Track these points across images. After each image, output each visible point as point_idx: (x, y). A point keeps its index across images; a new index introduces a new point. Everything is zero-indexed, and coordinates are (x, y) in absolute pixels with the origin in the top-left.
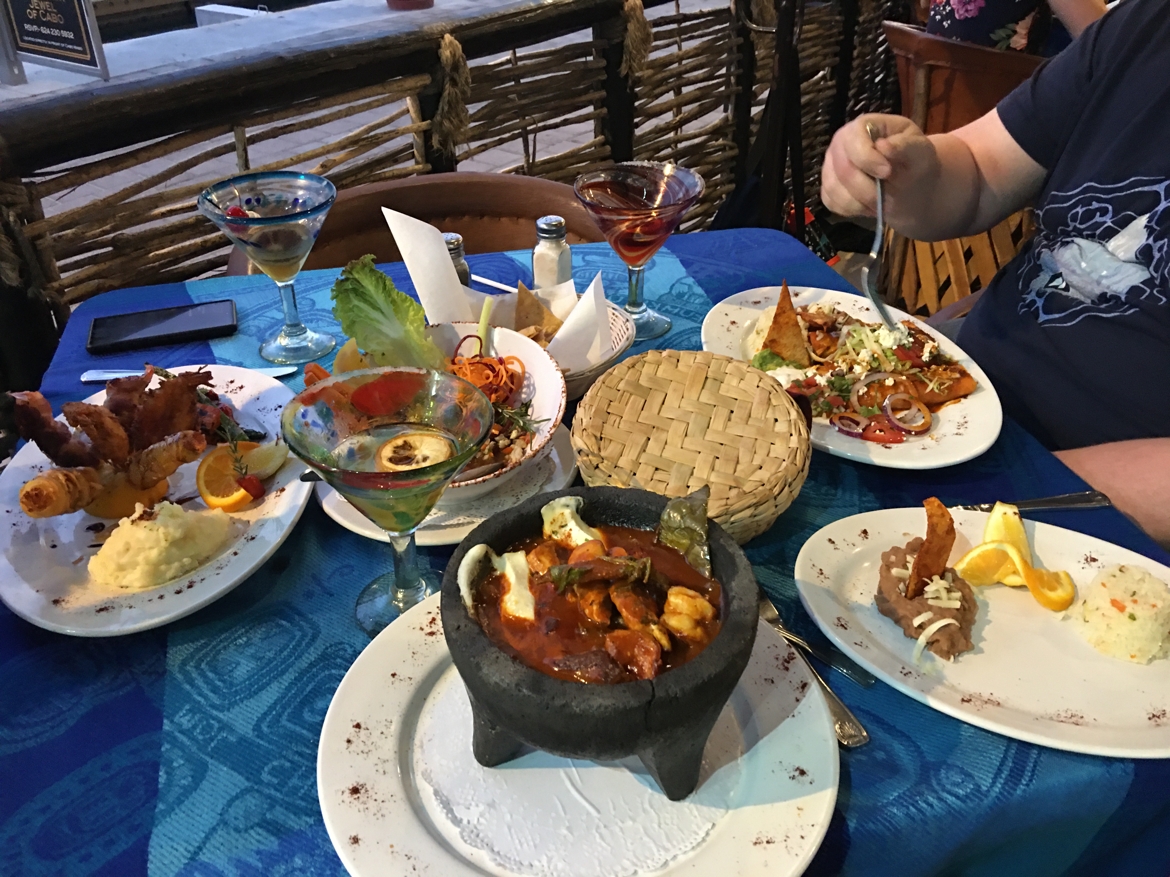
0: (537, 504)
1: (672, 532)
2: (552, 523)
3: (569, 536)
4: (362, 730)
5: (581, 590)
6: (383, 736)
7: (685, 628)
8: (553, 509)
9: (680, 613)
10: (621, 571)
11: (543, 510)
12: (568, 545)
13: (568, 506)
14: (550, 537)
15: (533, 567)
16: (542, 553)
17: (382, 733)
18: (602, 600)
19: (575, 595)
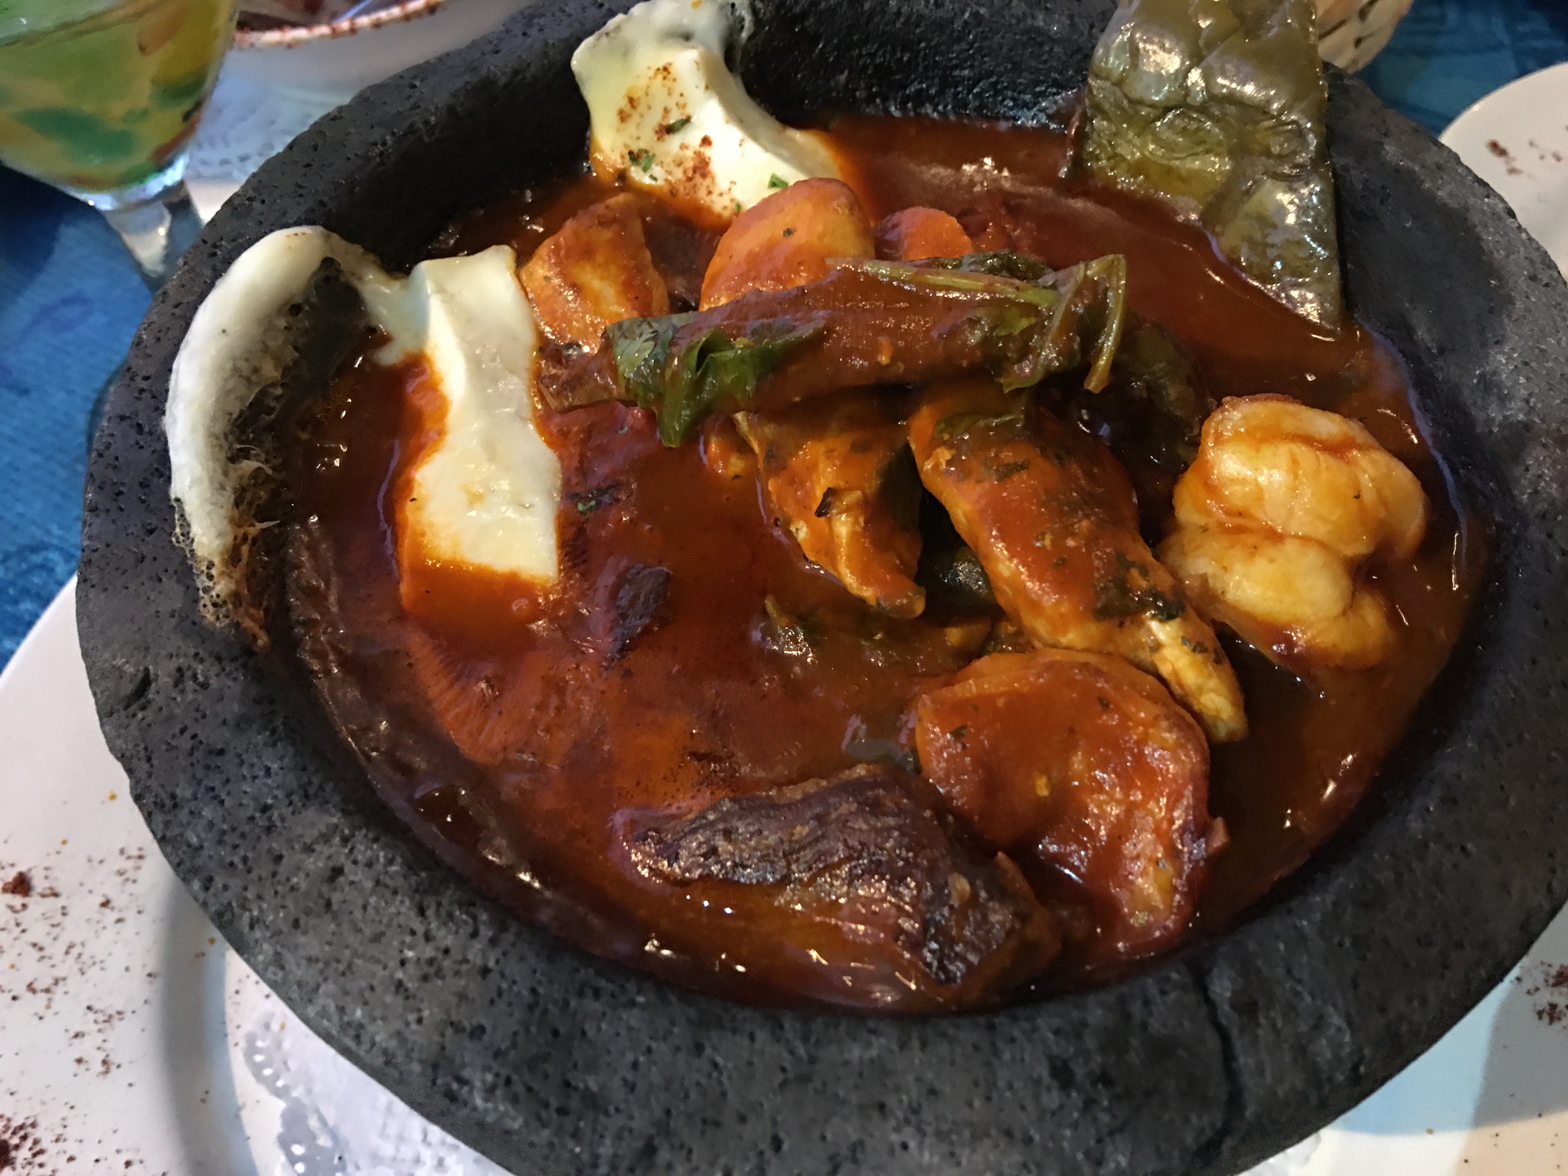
0: (557, 34)
1: (1145, 127)
2: (623, 117)
3: (702, 167)
4: (33, 901)
5: (769, 430)
6: (110, 916)
7: (1305, 611)
8: (626, 51)
9: (1274, 537)
10: (974, 338)
11: (579, 60)
12: (700, 210)
13: (687, 37)
14: (622, 175)
15: (552, 318)
16: (586, 253)
17: (105, 904)
18: (873, 484)
19: (742, 447)
